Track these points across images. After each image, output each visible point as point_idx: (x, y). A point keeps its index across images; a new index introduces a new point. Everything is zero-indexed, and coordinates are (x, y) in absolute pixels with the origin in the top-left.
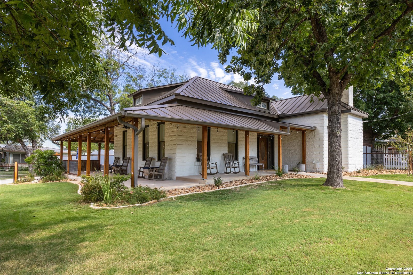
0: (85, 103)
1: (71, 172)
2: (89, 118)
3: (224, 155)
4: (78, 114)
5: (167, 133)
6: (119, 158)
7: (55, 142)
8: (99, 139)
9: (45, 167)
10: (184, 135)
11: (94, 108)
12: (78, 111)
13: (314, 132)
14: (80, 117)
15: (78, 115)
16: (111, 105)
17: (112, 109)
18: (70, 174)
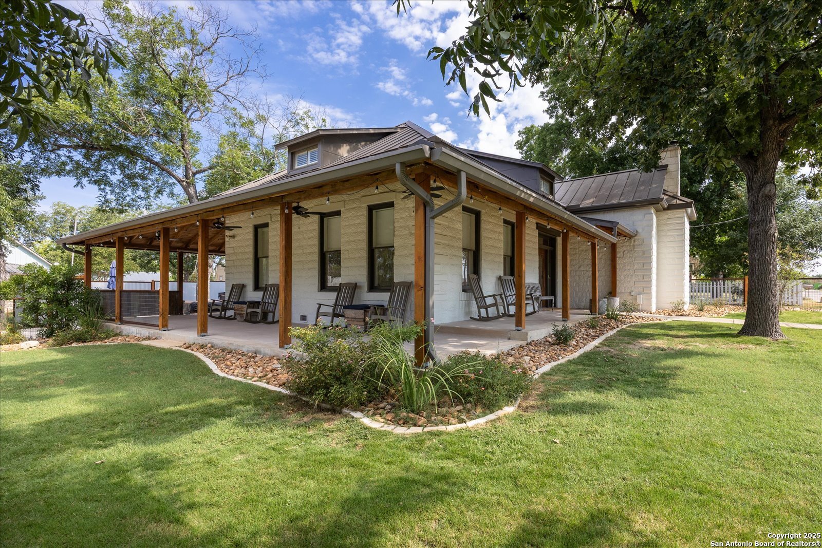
0: (122, 167)
1: (125, 318)
2: (133, 200)
3: (500, 278)
4: (108, 189)
5: (401, 227)
6: (243, 286)
7: (67, 246)
8: (180, 245)
9: (53, 306)
10: (444, 233)
11: (144, 178)
12: (108, 183)
13: (633, 240)
14: (113, 197)
15: (109, 192)
16: (186, 176)
17: (188, 184)
18: (123, 322)
